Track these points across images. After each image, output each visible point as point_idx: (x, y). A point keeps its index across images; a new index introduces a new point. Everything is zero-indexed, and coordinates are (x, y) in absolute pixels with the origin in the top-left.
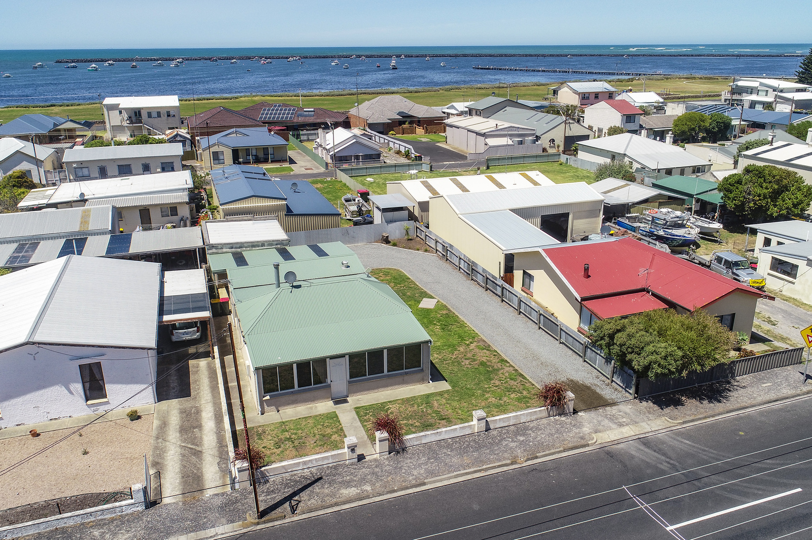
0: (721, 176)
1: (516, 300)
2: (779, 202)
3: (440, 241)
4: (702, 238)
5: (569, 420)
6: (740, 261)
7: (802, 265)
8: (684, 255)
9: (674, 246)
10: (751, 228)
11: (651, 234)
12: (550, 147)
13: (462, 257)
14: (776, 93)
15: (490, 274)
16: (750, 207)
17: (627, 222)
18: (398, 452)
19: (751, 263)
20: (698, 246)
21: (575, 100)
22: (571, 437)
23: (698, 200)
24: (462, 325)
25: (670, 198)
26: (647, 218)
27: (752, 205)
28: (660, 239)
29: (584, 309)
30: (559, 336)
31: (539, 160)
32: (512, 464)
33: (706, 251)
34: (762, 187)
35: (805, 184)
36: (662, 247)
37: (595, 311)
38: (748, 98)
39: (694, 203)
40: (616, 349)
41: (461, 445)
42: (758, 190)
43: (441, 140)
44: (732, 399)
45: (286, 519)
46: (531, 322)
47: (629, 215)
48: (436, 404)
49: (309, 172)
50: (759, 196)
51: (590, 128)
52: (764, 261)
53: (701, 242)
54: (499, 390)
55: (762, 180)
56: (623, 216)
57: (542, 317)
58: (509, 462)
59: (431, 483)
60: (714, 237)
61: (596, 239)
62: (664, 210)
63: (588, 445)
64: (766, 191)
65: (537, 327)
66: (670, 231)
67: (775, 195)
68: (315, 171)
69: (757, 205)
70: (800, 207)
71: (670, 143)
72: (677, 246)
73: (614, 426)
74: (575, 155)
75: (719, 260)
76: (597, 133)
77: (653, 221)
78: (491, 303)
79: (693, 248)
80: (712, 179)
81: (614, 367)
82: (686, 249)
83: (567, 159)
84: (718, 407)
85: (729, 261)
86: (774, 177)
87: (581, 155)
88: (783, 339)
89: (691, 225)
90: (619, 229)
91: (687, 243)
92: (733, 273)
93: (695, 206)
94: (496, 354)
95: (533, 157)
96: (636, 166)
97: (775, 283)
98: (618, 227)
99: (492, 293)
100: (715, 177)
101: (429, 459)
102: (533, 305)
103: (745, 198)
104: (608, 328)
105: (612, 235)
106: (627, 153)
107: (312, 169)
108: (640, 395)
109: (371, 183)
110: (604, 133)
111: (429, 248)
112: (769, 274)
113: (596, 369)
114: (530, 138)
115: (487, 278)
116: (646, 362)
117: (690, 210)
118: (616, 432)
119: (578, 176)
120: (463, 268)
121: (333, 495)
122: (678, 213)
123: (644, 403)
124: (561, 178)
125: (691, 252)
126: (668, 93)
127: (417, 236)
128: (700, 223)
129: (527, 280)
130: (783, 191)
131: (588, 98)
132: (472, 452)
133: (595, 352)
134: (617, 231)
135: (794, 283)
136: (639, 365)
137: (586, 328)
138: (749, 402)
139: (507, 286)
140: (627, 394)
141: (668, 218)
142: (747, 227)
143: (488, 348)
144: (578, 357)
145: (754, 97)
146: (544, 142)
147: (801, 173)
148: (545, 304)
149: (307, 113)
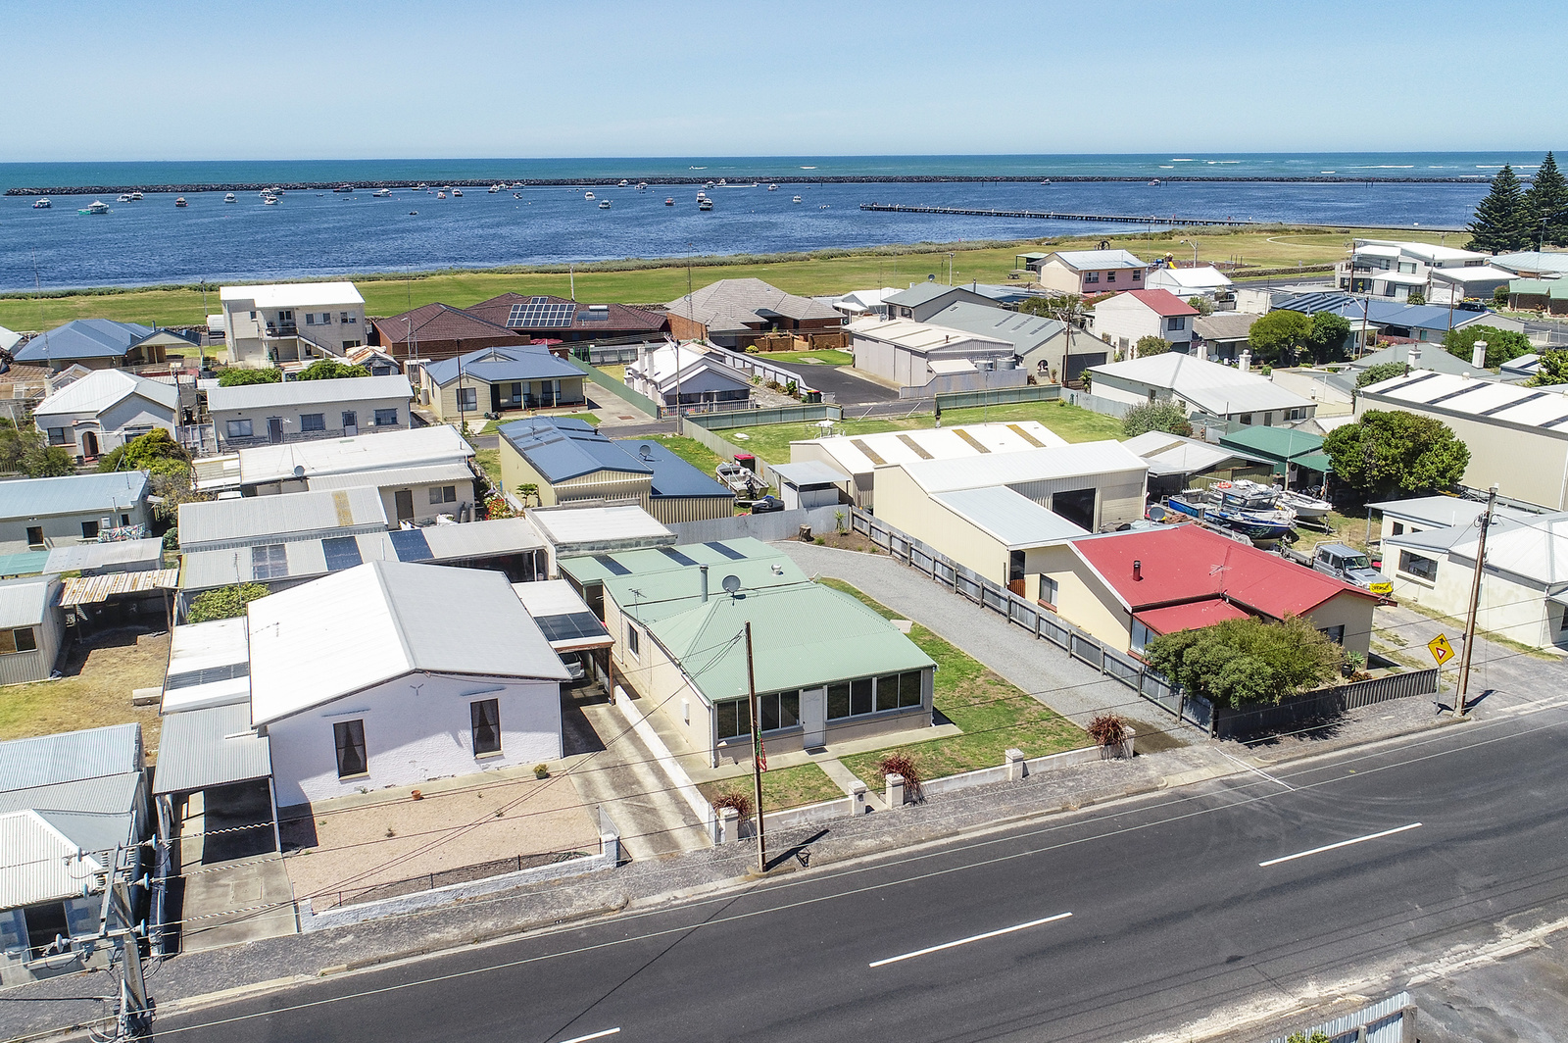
0: (1330, 425)
1: (1032, 619)
2: (1417, 468)
3: (898, 536)
4: (1299, 525)
5: (1129, 763)
6: (1356, 558)
7: (1442, 560)
8: (1274, 551)
9: (1259, 538)
10: (1373, 509)
11: (1222, 520)
12: (1040, 374)
13: (939, 559)
14: (1430, 268)
15: (988, 582)
16: (1373, 477)
17: (1184, 501)
18: (915, 802)
19: (1373, 561)
20: (1295, 538)
21: (1072, 286)
22: (1135, 780)
23: (1293, 466)
24: (958, 655)
25: (1249, 463)
26: (1216, 496)
27: (1375, 473)
28: (1236, 526)
29: (1136, 622)
30: (1102, 664)
31: (1024, 398)
32: (1063, 810)
33: (1306, 545)
34: (1389, 445)
35: (1455, 440)
36: (1240, 539)
37: (1153, 625)
38: (1382, 277)
39: (1287, 470)
40: (1185, 671)
41: (995, 793)
42: (1384, 451)
43: (842, 361)
44: (1342, 735)
45: (795, 873)
46: (1057, 648)
47: (1187, 492)
48: (946, 750)
49: (628, 422)
50: (1386, 459)
51: (1106, 339)
52: (1391, 556)
53: (1298, 531)
54: (1029, 733)
55: (1388, 434)
56: (1177, 493)
57: (1074, 639)
58: (1059, 808)
59: (965, 832)
60: (1320, 523)
61: (1142, 526)
62: (1242, 483)
63: (1157, 789)
64: (1396, 452)
65: (1068, 654)
66: (1251, 515)
67: (1410, 457)
68: (639, 422)
69: (1383, 472)
70: (1448, 475)
71: (1246, 369)
72: (1263, 538)
73: (1188, 768)
74: (1086, 390)
75: (1325, 556)
76: (1117, 347)
77: (1225, 500)
78: (991, 625)
79: (1287, 540)
80: (1316, 432)
81: (1183, 698)
82: (1275, 541)
83: (1072, 396)
84: (1322, 744)
85: (1339, 558)
86: (1406, 429)
87: (1097, 389)
88: (1413, 663)
89: (1283, 505)
90: (1174, 514)
91: (1277, 533)
92: (1346, 575)
93: (1289, 476)
94: (1015, 690)
95: (1014, 393)
96: (1191, 409)
97: (1406, 588)
98: (1172, 510)
99: (991, 610)
100: (1320, 428)
101: (956, 807)
102: (1060, 623)
103: (1364, 462)
104: (1173, 644)
105: (1163, 522)
106: (1175, 388)
107: (631, 418)
108: (1221, 732)
109: (746, 442)
110: (1130, 347)
111: (878, 548)
112: (1397, 576)
113: (1157, 704)
114: (1007, 359)
115: (984, 588)
116: (1227, 683)
117: (1281, 481)
118: (1191, 774)
119: (1094, 427)
120: (940, 575)
121: (847, 847)
122: (1263, 488)
123: (1226, 742)
124: (1067, 430)
125: (1284, 546)
126: (1238, 262)
127: (854, 528)
128: (1298, 503)
129: (1046, 589)
130: (1422, 451)
131: (1096, 280)
132: (1011, 799)
133: (1155, 680)
134: (1170, 516)
135: (1433, 588)
136: (1218, 689)
137: (1141, 651)
138: (1364, 737)
139: (1017, 598)
140: (1203, 733)
141: (1248, 495)
142: (1368, 508)
143: (1002, 682)
144: (1131, 691)
145: (1392, 276)
146: (1029, 366)
147: (1448, 422)
148: (1077, 623)
149: (596, 313)
